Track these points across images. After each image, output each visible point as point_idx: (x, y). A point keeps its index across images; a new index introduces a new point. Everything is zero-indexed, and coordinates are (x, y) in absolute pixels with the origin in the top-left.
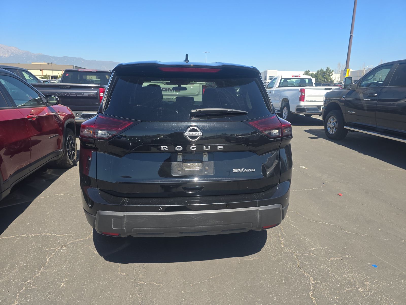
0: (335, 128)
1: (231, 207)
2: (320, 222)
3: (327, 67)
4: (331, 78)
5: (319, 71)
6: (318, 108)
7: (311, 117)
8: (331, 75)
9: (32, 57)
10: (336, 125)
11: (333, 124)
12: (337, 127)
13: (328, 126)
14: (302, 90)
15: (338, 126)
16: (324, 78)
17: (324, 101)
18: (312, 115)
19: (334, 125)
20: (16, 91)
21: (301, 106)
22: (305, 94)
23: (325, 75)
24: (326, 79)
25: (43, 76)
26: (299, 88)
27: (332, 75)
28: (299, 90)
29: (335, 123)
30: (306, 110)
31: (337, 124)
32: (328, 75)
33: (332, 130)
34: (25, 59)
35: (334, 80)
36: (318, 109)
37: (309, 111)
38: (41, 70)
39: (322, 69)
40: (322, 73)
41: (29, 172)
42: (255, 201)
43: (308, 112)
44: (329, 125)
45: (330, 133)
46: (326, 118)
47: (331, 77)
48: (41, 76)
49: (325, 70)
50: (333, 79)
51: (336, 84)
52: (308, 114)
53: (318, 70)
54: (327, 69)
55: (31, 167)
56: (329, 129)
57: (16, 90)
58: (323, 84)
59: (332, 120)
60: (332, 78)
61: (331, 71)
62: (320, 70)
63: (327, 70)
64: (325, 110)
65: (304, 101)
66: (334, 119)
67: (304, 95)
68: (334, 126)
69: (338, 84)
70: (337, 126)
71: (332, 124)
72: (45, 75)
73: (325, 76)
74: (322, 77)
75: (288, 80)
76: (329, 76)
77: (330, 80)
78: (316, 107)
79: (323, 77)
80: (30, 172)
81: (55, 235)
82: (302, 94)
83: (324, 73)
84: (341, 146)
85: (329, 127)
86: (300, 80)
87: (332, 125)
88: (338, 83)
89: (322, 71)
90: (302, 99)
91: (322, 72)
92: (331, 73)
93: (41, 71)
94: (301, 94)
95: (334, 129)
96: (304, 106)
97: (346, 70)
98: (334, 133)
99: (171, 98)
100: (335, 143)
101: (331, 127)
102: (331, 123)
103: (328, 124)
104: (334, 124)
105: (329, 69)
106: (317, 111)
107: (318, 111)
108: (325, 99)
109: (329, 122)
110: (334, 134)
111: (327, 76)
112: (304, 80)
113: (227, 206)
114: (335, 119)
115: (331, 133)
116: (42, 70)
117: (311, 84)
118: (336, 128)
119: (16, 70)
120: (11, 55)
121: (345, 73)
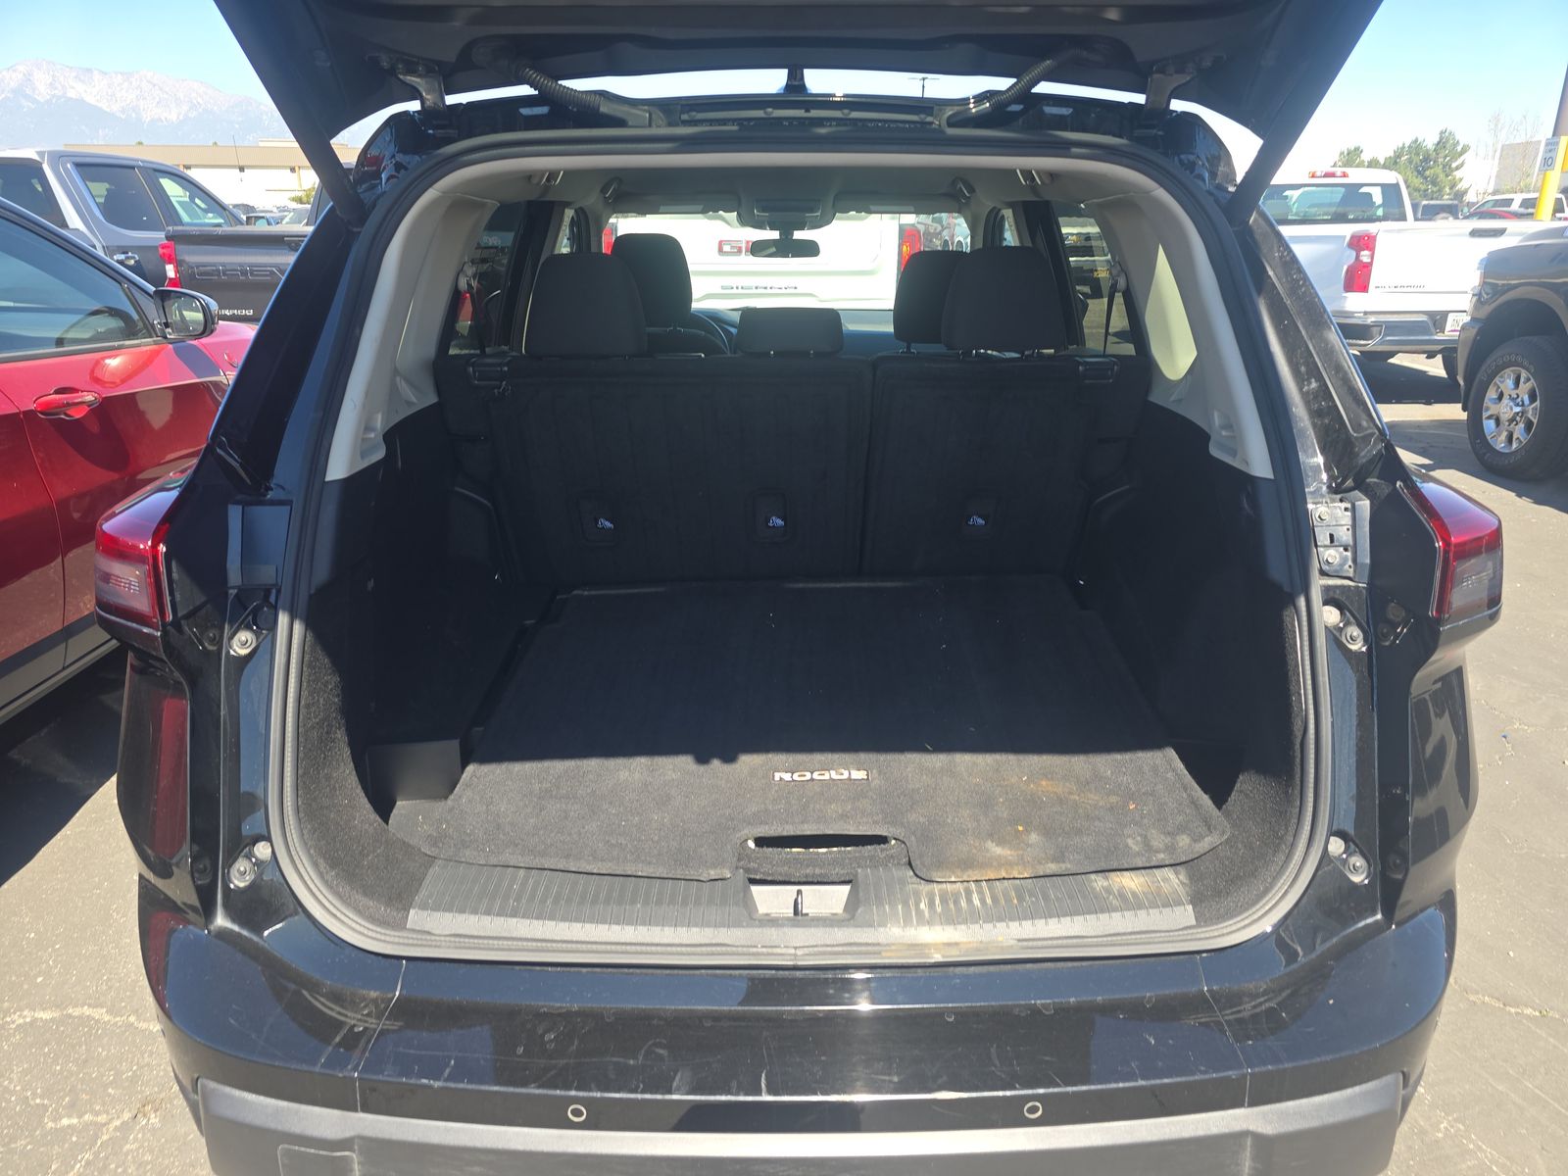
0: (1522, 425)
1: (1058, 1113)
2: (1528, 1011)
3: (1441, 133)
4: (1457, 178)
5: (1404, 147)
6: (1431, 325)
7: (1391, 361)
8: (1457, 168)
9: (265, 117)
10: (1533, 411)
11: (1517, 405)
12: (1535, 421)
13: (1485, 415)
14: (1359, 241)
15: (1544, 414)
16: (1426, 178)
17: (1476, 292)
18: (1392, 354)
19: (1518, 409)
20: (133, 258)
21: (1350, 315)
22: (1372, 258)
23: (1429, 168)
24: (1434, 183)
25: (299, 194)
26: (1347, 230)
27: (1462, 165)
28: (1348, 239)
29: (1527, 402)
30: (1375, 330)
31: (1538, 403)
32: (1444, 167)
33: (1505, 434)
34: (237, 126)
35: (1465, 192)
36: (1433, 330)
37: (1388, 338)
38: (293, 170)
39: (1416, 140)
40: (1416, 160)
41: (64, 669)
42: (1232, 1074)
43: (1382, 343)
44: (1491, 407)
45: (1497, 448)
46: (1481, 376)
47: (1458, 174)
48: (293, 194)
49: (1430, 141)
50: (1461, 186)
51: (1483, 204)
52: (1380, 348)
53: (1401, 145)
54: (1441, 139)
55: (70, 641)
56: (1489, 425)
57: (130, 254)
58: (1425, 206)
59: (1513, 387)
60: (1461, 180)
61: (1459, 148)
62: (1407, 145)
63: (1439, 143)
64: (1477, 334)
65: (1364, 288)
66: (1522, 380)
67: (1371, 264)
68: (1518, 413)
69: (1494, 206)
70: (1534, 414)
71: (1511, 404)
72: (310, 190)
73: (1428, 173)
74: (1415, 173)
75: (1287, 193)
76: (1448, 170)
77: (1451, 188)
78: (1424, 318)
79: (1420, 174)
80: (68, 666)
81: (132, 1019)
82: (1358, 256)
83: (1427, 159)
84: (1556, 512)
85: (1489, 417)
86: (1343, 190)
87: (1506, 409)
88: (1491, 204)
89: (1416, 147)
90: (1358, 279)
91: (1418, 154)
92: (1454, 158)
93: (295, 175)
94: (1352, 260)
95: (1519, 431)
96: (1366, 313)
97: (1558, 143)
98: (1515, 445)
99: (756, 288)
100: (1519, 495)
101: (1505, 416)
102: (1506, 400)
103: (1487, 402)
104: (1523, 405)
105: (1447, 141)
106: (1428, 335)
107: (1432, 335)
108: (1484, 284)
109: (1492, 394)
110: (1516, 451)
111: (1439, 170)
112: (1364, 190)
113: (1033, 1110)
114: (1528, 380)
115: (1500, 444)
116: (297, 168)
117: (1396, 211)
118: (1529, 425)
119: (132, 170)
120: (190, 115)
121: (1549, 155)
